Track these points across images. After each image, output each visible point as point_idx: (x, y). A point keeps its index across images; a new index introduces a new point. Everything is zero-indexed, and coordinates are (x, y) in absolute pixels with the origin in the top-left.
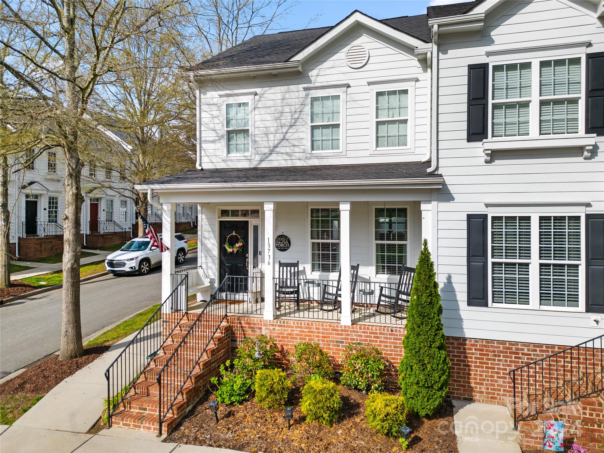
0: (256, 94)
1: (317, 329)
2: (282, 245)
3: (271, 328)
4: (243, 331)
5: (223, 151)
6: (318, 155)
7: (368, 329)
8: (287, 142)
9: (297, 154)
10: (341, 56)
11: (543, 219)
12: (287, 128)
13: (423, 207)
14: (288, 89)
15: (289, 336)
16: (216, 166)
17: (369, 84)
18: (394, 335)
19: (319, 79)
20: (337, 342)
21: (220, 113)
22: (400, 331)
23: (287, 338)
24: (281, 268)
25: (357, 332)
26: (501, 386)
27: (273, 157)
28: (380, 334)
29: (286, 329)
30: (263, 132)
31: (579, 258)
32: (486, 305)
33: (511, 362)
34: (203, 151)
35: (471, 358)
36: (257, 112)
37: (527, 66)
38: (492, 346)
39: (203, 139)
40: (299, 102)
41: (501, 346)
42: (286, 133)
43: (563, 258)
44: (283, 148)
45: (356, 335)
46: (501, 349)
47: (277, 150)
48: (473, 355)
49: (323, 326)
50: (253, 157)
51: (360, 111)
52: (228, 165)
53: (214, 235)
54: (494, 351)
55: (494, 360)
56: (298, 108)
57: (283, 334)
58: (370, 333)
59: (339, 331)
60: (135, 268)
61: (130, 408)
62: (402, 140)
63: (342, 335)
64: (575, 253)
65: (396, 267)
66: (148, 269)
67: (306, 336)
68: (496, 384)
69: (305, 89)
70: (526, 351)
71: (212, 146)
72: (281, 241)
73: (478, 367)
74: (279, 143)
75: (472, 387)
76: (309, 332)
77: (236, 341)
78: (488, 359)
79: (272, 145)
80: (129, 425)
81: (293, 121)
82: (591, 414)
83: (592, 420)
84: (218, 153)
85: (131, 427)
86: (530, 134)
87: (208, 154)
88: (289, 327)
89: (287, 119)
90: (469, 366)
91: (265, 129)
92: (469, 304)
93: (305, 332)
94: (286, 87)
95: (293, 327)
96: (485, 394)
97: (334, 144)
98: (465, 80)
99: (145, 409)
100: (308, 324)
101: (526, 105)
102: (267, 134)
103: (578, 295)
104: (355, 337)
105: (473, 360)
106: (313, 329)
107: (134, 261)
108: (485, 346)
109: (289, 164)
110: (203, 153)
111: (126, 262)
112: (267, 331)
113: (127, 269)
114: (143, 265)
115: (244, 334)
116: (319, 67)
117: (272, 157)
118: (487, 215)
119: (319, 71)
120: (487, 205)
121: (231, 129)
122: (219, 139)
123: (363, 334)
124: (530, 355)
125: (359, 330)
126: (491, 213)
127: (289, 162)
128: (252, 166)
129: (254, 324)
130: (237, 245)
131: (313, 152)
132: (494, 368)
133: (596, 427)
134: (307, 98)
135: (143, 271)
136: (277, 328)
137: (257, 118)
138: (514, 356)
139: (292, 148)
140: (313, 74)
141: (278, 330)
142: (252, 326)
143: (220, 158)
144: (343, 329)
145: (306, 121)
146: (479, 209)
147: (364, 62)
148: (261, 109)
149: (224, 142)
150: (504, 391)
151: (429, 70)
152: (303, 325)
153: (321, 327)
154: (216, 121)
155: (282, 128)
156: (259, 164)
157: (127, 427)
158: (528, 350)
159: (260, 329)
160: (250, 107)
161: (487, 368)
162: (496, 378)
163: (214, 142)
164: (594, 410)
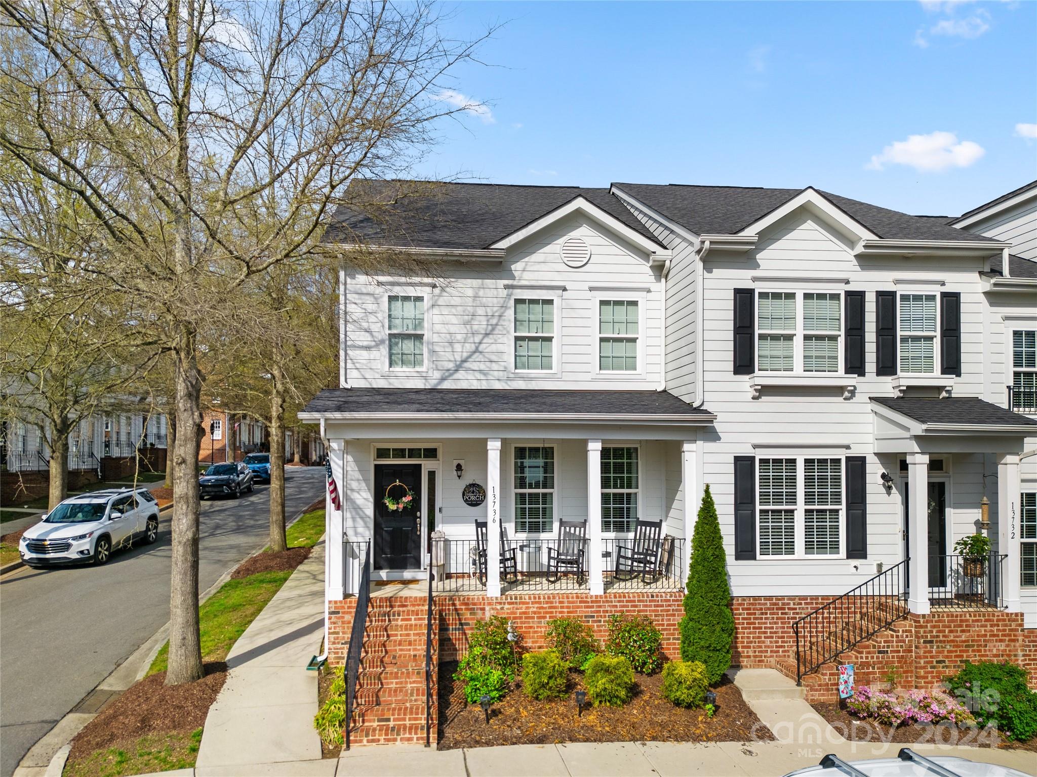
0: (434, 286)
1: (560, 602)
2: (473, 498)
3: (499, 607)
4: (458, 614)
5: (383, 363)
6: (525, 376)
7: (625, 597)
8: (481, 356)
9: (496, 373)
10: (555, 248)
11: (808, 462)
12: (481, 336)
13: (686, 447)
14: (483, 284)
15: (524, 616)
16: (371, 384)
17: (591, 289)
18: (655, 601)
19: (526, 275)
20: (586, 617)
21: (379, 307)
22: (661, 596)
23: (521, 618)
24: (479, 529)
25: (611, 602)
26: (768, 647)
27: (460, 374)
28: (639, 601)
29: (519, 606)
30: (446, 340)
31: (839, 503)
32: (754, 558)
33: (777, 618)
34: (349, 361)
35: (738, 619)
36: (436, 311)
37: (791, 296)
38: (759, 603)
39: (349, 343)
40: (498, 303)
41: (768, 602)
42: (480, 343)
43: (826, 503)
44: (474, 363)
45: (609, 606)
46: (768, 606)
47: (466, 365)
48: (741, 615)
49: (568, 598)
50: (430, 374)
51: (580, 322)
52: (390, 384)
53: (368, 485)
54: (761, 609)
55: (761, 619)
56: (496, 311)
57: (515, 613)
58: (627, 601)
59: (588, 602)
60: (89, 553)
61: (363, 722)
62: (630, 363)
63: (592, 607)
64: (836, 499)
65: (623, 522)
66: (106, 553)
67: (547, 613)
68: (763, 645)
69: (507, 287)
70: (792, 606)
71: (365, 354)
72: (473, 492)
73: (746, 628)
74: (470, 357)
75: (739, 652)
76: (550, 607)
77: (447, 630)
78: (755, 619)
79: (458, 358)
80: (379, 740)
81: (490, 327)
82: (867, 658)
83: (867, 663)
84: (376, 365)
85: (382, 742)
86: (794, 370)
87: (358, 366)
88: (523, 603)
89: (480, 325)
90: (737, 628)
91: (448, 336)
92: (737, 559)
93: (545, 608)
94: (480, 281)
95: (528, 603)
96: (752, 658)
97: (545, 362)
98: (731, 305)
99: (388, 720)
100: (549, 598)
101: (790, 338)
102: (451, 343)
103: (838, 541)
104: (609, 609)
105: (741, 621)
106: (556, 603)
107: (87, 540)
108: (752, 604)
109: (484, 386)
110: (349, 365)
111: (70, 541)
112: (492, 612)
113: (72, 554)
114: (101, 547)
115: (460, 620)
116: (526, 259)
117: (458, 375)
118: (754, 457)
119: (526, 265)
120: (755, 447)
121: (394, 331)
122: (377, 345)
123: (618, 604)
124: (795, 609)
125: (613, 599)
126: (760, 454)
127: (484, 382)
128: (428, 387)
129: (474, 604)
130: (405, 500)
131: (517, 371)
132: (761, 628)
133: (871, 670)
134: (509, 299)
135: (100, 557)
136: (507, 606)
137: (437, 319)
138: (780, 612)
139: (488, 364)
140: (517, 267)
141: (508, 609)
142: (471, 606)
143: (378, 373)
144: (594, 599)
145: (508, 329)
146: (747, 451)
147: (585, 260)
148: (442, 308)
149: (384, 350)
150: (771, 651)
151: (663, 280)
152: (542, 600)
153: (566, 600)
154: (372, 318)
155: (473, 337)
156: (439, 384)
157: (374, 744)
158: (794, 604)
159: (483, 609)
160: (426, 303)
161: (754, 628)
162: (763, 639)
163: (368, 348)
164: (869, 653)
